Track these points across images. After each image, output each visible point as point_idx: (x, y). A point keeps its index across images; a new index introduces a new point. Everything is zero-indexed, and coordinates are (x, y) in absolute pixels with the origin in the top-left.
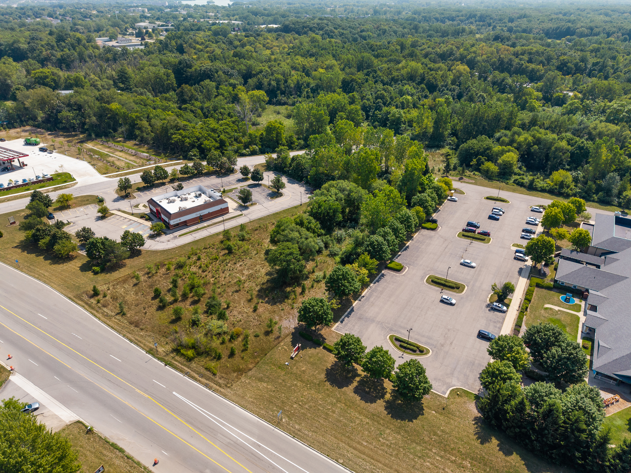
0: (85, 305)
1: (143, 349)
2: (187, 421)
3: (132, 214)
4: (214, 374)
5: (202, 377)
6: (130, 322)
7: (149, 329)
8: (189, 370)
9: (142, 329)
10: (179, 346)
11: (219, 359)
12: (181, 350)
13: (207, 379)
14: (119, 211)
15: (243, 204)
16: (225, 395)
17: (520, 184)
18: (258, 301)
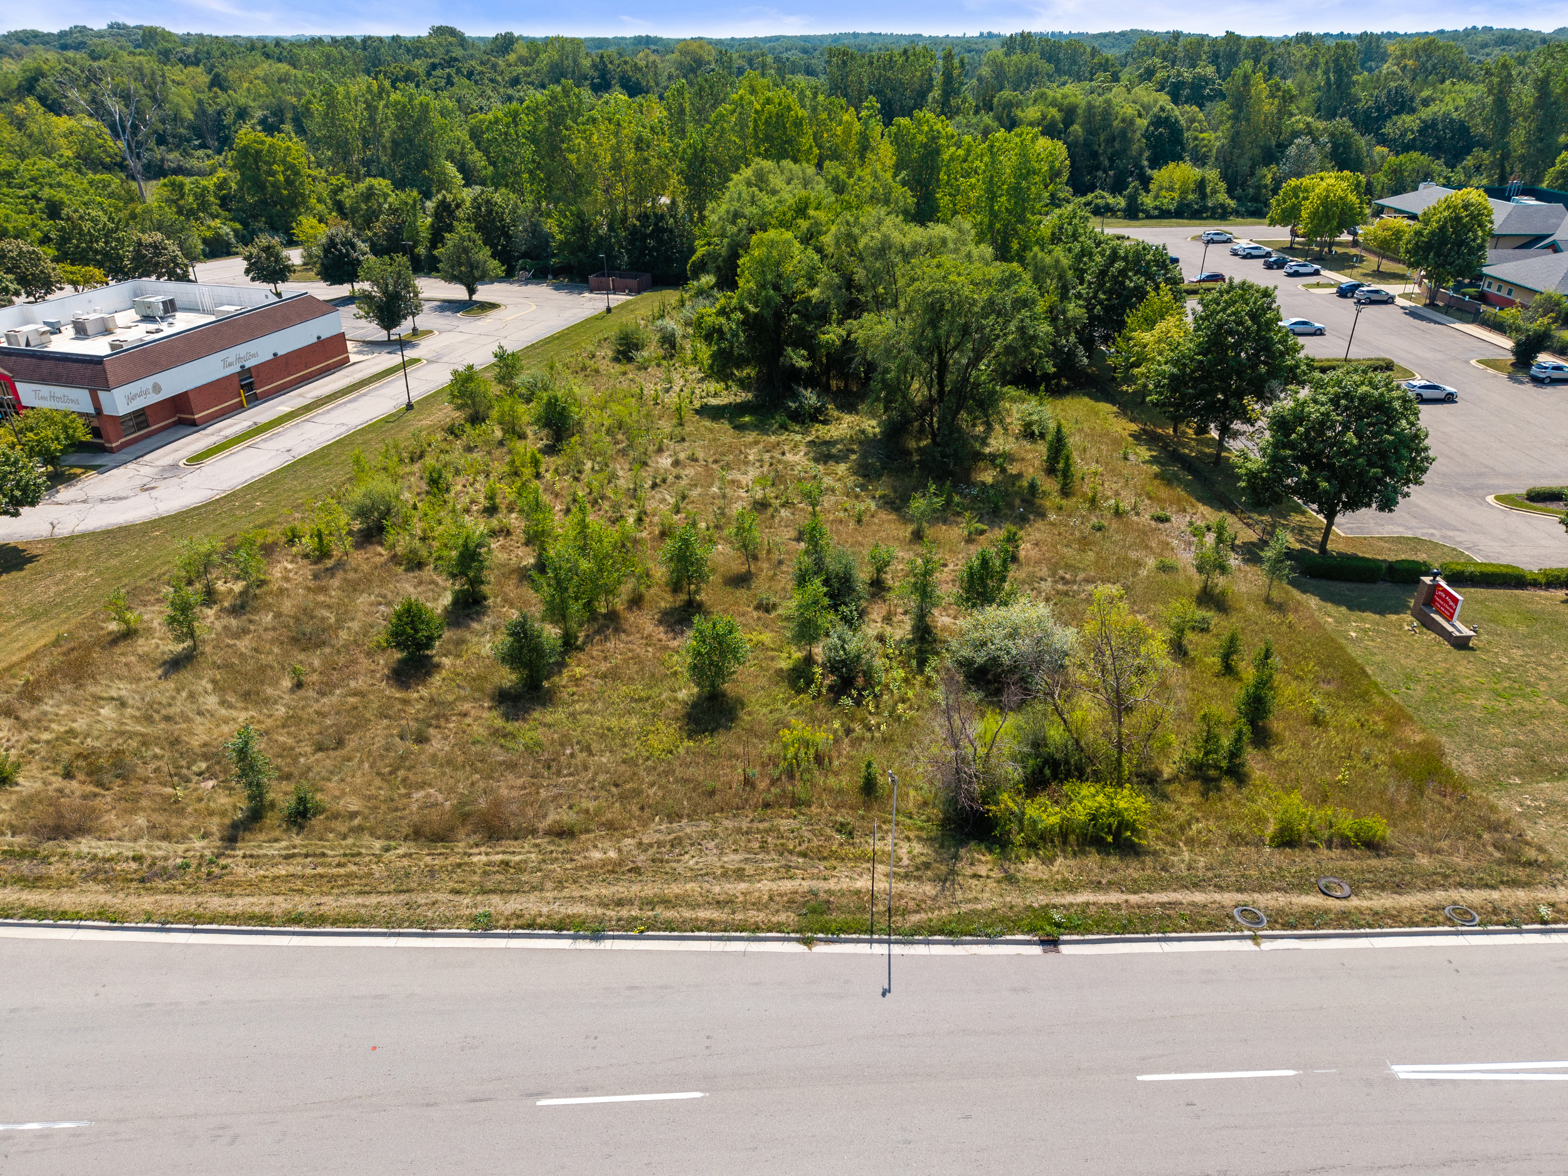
4: (1373, 846)
5: (1356, 891)
6: (417, 834)
7: (614, 812)
8: (1228, 898)
9: (563, 833)
10: (989, 796)
11: (1237, 774)
12: (1032, 810)
13: (1399, 888)
15: (383, 335)
17: (1101, 211)
18: (952, 533)
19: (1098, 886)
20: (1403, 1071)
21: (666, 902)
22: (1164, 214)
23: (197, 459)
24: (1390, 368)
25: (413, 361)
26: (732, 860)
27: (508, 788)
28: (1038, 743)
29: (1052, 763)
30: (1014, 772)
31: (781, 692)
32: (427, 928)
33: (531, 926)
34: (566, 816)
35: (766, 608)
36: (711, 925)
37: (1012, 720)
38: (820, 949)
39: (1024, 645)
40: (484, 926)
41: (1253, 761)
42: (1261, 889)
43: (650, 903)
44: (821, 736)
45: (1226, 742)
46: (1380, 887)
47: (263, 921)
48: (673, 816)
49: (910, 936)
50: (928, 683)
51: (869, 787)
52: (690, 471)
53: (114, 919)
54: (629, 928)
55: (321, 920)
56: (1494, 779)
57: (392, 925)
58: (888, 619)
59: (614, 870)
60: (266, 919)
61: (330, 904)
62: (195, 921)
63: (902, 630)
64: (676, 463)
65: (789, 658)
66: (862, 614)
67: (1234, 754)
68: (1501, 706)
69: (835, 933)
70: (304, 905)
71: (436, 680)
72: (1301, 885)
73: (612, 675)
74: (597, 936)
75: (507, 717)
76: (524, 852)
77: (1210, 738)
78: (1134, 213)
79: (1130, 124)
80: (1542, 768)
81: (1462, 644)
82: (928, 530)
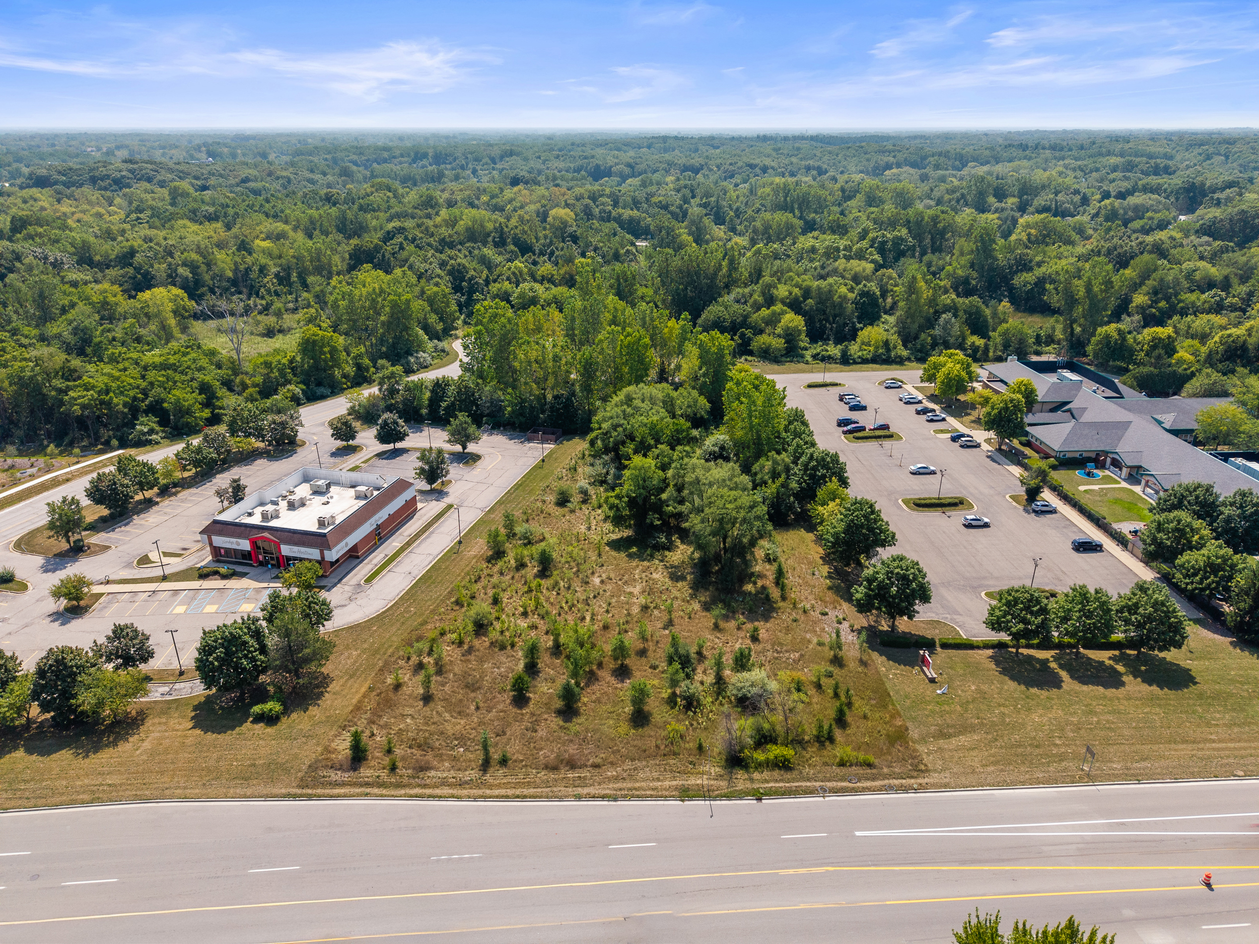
0: (368, 790)
1: (666, 798)
2: (963, 862)
3: (164, 578)
4: (870, 765)
5: (859, 780)
6: (546, 767)
7: (612, 758)
8: (818, 784)
9: (596, 766)
10: (741, 751)
11: (831, 739)
12: (755, 755)
13: (874, 779)
14: (108, 582)
15: (428, 487)
16: (946, 786)
17: (826, 359)
18: (732, 624)
19: (776, 781)
20: (858, 834)
21: (636, 789)
22: (865, 361)
23: (369, 580)
24: (961, 503)
25: (450, 507)
26: (655, 775)
27: (572, 749)
28: (759, 730)
29: (764, 736)
30: (750, 741)
31: (665, 708)
32: (561, 799)
33: (594, 797)
34: (598, 761)
35: (654, 667)
36: (651, 796)
37: (751, 720)
38: (687, 803)
39: (754, 690)
40: (579, 798)
41: (838, 734)
42: (829, 781)
43: (630, 789)
44: (681, 728)
45: (826, 727)
46: (868, 779)
47: (506, 797)
48: (633, 760)
49: (715, 798)
50: (721, 704)
51: (700, 748)
53: (459, 798)
54: (624, 797)
55: (525, 797)
56: (923, 740)
57: (548, 798)
58: (704, 672)
59: (616, 779)
60: (507, 797)
61: (526, 792)
62: (485, 798)
63: (710, 679)
65: (666, 693)
66: (693, 670)
67: (830, 731)
68: (937, 709)
69: (691, 798)
70: (518, 792)
71: (531, 705)
72: (842, 779)
73: (598, 701)
74: (615, 800)
75: (566, 721)
76: (585, 773)
77: (821, 727)
78: (846, 360)
79: (844, 298)
80: (942, 735)
81: (932, 681)
82: (722, 624)
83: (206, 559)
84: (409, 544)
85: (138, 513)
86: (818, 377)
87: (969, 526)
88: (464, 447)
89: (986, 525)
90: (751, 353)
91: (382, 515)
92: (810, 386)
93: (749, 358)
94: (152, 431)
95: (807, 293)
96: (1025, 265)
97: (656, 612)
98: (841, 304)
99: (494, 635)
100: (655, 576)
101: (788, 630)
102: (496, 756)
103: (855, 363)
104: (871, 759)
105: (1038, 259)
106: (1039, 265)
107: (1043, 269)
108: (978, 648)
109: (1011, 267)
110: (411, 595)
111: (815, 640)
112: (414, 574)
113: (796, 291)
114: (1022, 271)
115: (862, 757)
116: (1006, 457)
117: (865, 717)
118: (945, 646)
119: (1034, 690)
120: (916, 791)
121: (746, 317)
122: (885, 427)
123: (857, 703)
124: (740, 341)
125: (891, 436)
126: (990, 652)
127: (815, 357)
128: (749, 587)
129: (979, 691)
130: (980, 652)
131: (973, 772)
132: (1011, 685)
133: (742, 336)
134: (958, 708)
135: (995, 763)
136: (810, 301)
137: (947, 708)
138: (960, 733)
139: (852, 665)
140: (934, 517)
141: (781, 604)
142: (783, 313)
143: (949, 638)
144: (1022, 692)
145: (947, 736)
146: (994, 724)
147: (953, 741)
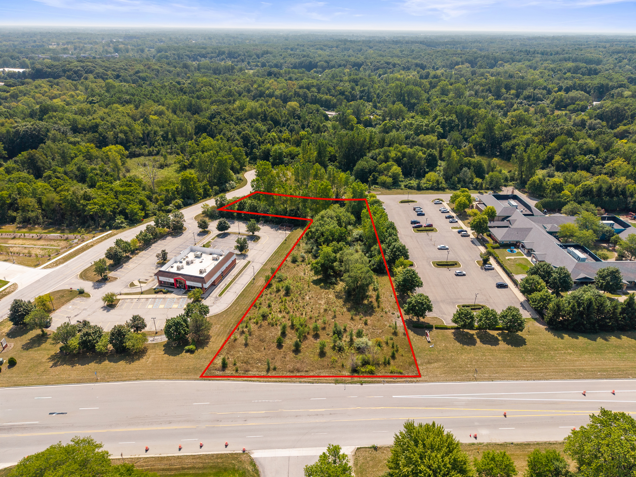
0: (229, 378)
1: (330, 383)
2: (427, 407)
3: (142, 293)
4: (401, 373)
5: (397, 378)
6: (289, 371)
7: (312, 369)
8: (382, 379)
9: (306, 371)
10: (357, 367)
11: (389, 363)
12: (362, 369)
13: (402, 378)
14: (121, 294)
15: (240, 253)
16: (426, 381)
17: (411, 188)
18: (358, 318)
19: (368, 378)
20: (394, 397)
21: (320, 380)
22: (427, 189)
23: (220, 295)
24: (456, 264)
25: (249, 262)
27: (298, 365)
28: (364, 360)
29: (365, 362)
30: (360, 364)
31: (332, 350)
32: (294, 382)
33: (306, 382)
34: (307, 369)
35: (328, 335)
36: (325, 382)
37: (361, 356)
38: (337, 385)
39: (363, 345)
40: (301, 382)
41: (392, 362)
42: (386, 378)
43: (318, 380)
44: (336, 359)
45: (387, 359)
46: (400, 378)
47: (276, 382)
48: (319, 369)
49: (347, 384)
50: (351, 350)
51: (343, 365)
52: (312, 301)
53: (260, 381)
54: (316, 382)
55: (282, 381)
56: (422, 364)
57: (290, 382)
58: (346, 337)
62: (269, 381)
63: (348, 340)
64: (310, 298)
65: (332, 345)
66: (342, 336)
67: (389, 360)
68: (429, 353)
69: (339, 383)
70: (280, 380)
71: (284, 348)
72: (391, 378)
73: (307, 347)
74: (313, 383)
75: (296, 355)
76: (303, 374)
77: (385, 359)
78: (419, 188)
79: (420, 158)
80: (429, 363)
81: (429, 342)
82: (354, 317)
83: (156, 285)
84: (234, 279)
85: (125, 262)
86: (405, 197)
87: (457, 275)
88: (253, 233)
89: (464, 275)
90: (377, 184)
91: (224, 268)
92: (402, 202)
93: (376, 186)
94: (122, 223)
95: (404, 155)
96: (507, 138)
97: (330, 312)
98: (419, 161)
99: (269, 320)
100: (330, 296)
101: (379, 320)
102: (272, 367)
103: (423, 189)
104: (402, 371)
105: (514, 135)
106: (514, 138)
107: (515, 140)
108: (449, 329)
109: (501, 139)
110: (236, 302)
111: (388, 325)
112: (237, 293)
113: (399, 154)
114: (506, 140)
115: (399, 370)
116: (479, 241)
117: (402, 355)
118: (437, 328)
119: (465, 346)
120: (415, 382)
121: (376, 167)
122: (431, 226)
123: (400, 350)
124: (372, 178)
125: (433, 230)
126: (453, 331)
127: (405, 186)
128: (366, 302)
129: (445, 346)
130: (450, 330)
131: (437, 376)
132: (458, 344)
133: (374, 176)
134: (437, 353)
135: (444, 373)
136: (405, 159)
137: (432, 353)
138: (436, 362)
139: (401, 335)
140: (444, 270)
141: (377, 309)
142: (392, 165)
143: (439, 324)
144: (461, 347)
145: (431, 363)
146: (448, 359)
147: (432, 365)
